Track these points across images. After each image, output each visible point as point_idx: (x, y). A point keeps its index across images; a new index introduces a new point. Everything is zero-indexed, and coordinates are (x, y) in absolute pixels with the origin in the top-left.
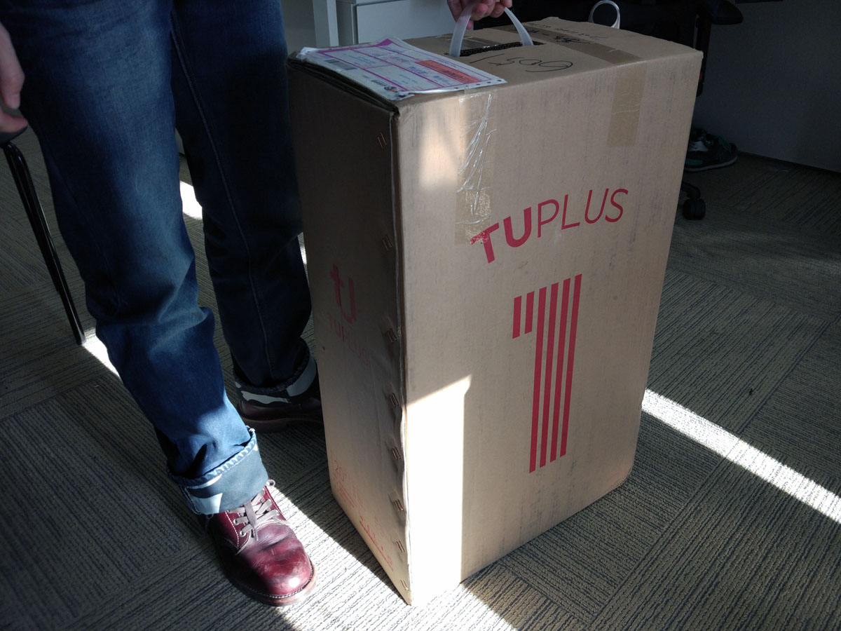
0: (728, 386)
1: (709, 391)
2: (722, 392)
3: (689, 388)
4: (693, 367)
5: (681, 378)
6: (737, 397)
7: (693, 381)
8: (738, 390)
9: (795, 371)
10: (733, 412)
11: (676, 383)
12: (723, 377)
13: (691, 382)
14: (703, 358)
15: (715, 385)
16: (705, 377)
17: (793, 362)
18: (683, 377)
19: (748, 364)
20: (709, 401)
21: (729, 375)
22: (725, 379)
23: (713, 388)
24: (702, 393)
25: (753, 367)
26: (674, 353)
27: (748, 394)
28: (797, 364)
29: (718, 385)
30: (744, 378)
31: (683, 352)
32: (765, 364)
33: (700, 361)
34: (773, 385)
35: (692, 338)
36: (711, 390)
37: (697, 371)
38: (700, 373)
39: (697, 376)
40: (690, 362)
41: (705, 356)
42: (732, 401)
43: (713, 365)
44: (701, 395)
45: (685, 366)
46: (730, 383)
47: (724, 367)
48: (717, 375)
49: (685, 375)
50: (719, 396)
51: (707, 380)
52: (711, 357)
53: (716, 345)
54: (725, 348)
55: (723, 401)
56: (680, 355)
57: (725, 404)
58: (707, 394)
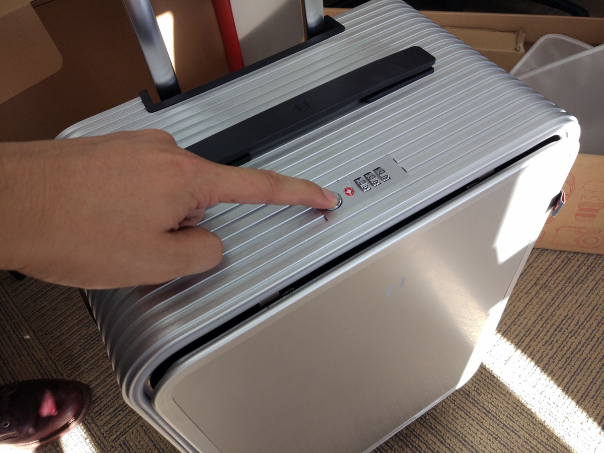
0: (592, 344)
1: (568, 353)
2: (584, 356)
3: (542, 350)
4: (552, 309)
5: (535, 330)
7: (549, 334)
10: (592, 393)
11: (528, 339)
12: (587, 327)
13: (547, 338)
14: (566, 292)
15: (576, 342)
16: (565, 327)
18: (538, 327)
20: (566, 372)
21: (595, 324)
22: (590, 331)
23: (572, 348)
24: (559, 358)
26: (532, 283)
29: (580, 343)
31: (542, 282)
33: (561, 297)
35: (555, 255)
36: (570, 351)
37: (555, 318)
38: (559, 320)
39: (555, 327)
40: (549, 300)
41: (568, 289)
42: (594, 374)
43: (577, 305)
44: (556, 361)
45: (543, 307)
46: (595, 339)
47: (591, 308)
48: (580, 323)
49: (540, 324)
50: (578, 363)
51: (568, 332)
52: (576, 290)
53: (584, 268)
54: (595, 273)
55: (583, 373)
56: (538, 287)
57: (585, 378)
58: (564, 360)
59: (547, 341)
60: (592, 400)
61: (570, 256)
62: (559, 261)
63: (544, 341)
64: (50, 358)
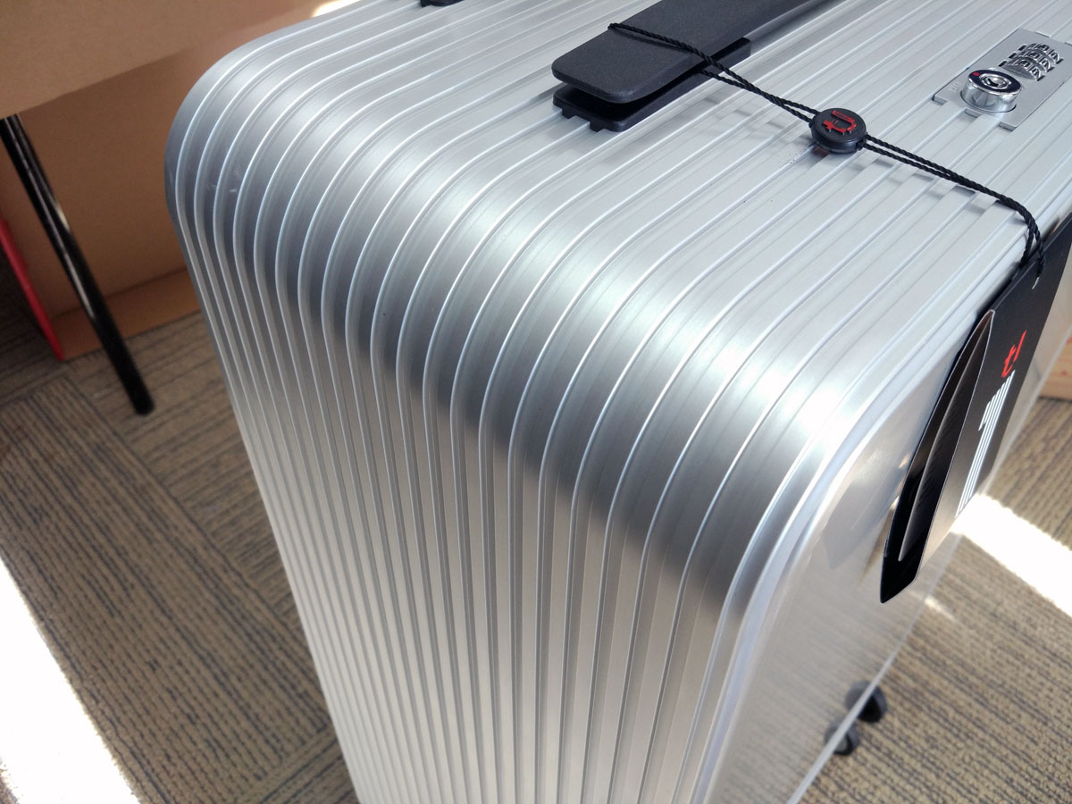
64: (213, 547)
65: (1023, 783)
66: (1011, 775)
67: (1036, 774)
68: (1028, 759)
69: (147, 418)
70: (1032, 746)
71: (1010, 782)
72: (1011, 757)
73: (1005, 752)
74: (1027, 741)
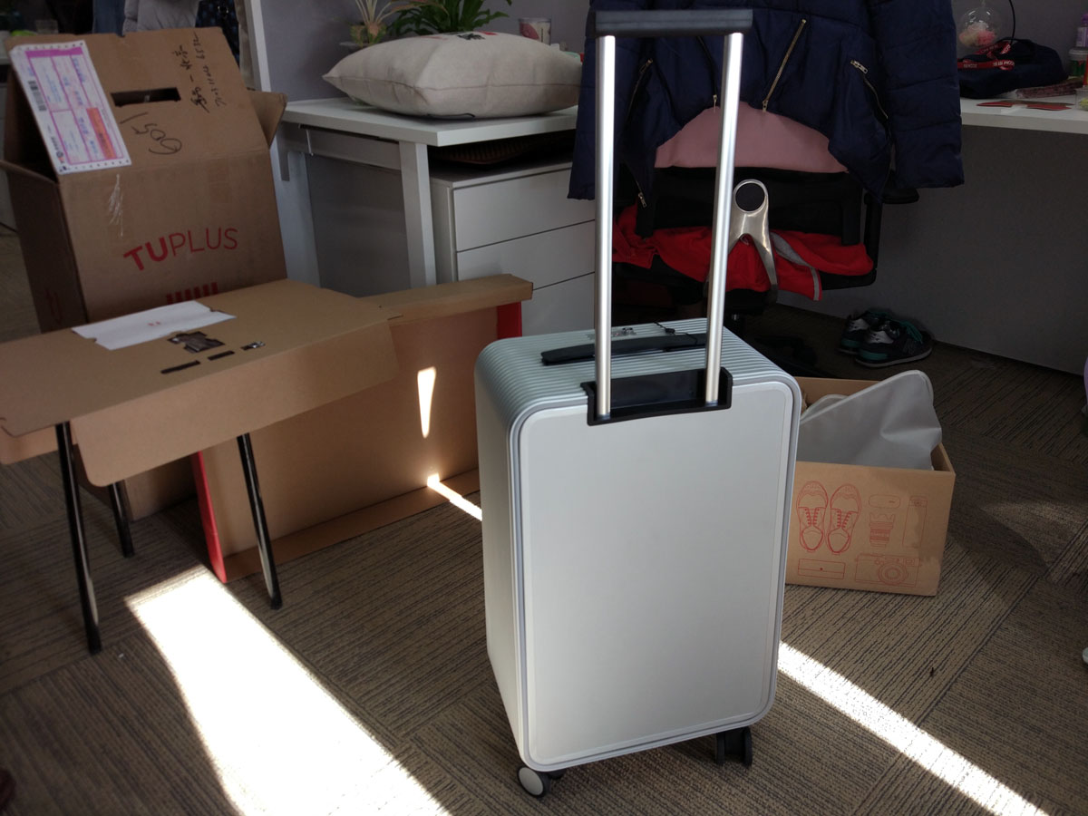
0: (902, 663)
1: (879, 670)
2: (896, 671)
3: (853, 667)
4: (861, 637)
5: (845, 652)
6: (913, 678)
7: (859, 655)
8: (916, 669)
9: (989, 644)
10: (907, 699)
11: (838, 659)
12: (897, 650)
13: (857, 658)
14: (874, 623)
15: (887, 662)
16: (875, 650)
17: (988, 631)
19: (930, 633)
20: (878, 683)
21: (905, 647)
22: (900, 654)
23: (884, 665)
24: (871, 672)
25: (936, 638)
26: (839, 617)
27: (928, 675)
28: (993, 634)
29: (891, 662)
30: (924, 653)
31: (849, 616)
32: (953, 634)
33: (870, 627)
34: (961, 663)
35: (861, 596)
36: (881, 668)
37: (864, 643)
38: (869, 645)
39: (864, 649)
40: (857, 630)
41: (877, 621)
42: (907, 685)
43: (886, 634)
44: (868, 675)
45: (851, 635)
46: (907, 659)
47: (900, 636)
48: (890, 647)
49: (850, 647)
50: (890, 677)
51: (877, 654)
52: (884, 622)
53: (891, 606)
54: (903, 610)
55: (895, 684)
56: (846, 620)
57: (898, 688)
58: (875, 674)
59: (857, 661)
60: (907, 706)
61: (877, 596)
62: (865, 600)
63: (855, 660)
65: (774, 770)
66: (768, 767)
67: (782, 767)
68: (779, 760)
69: (279, 611)
70: (782, 754)
71: (767, 770)
72: (769, 759)
73: (765, 756)
74: (779, 752)
